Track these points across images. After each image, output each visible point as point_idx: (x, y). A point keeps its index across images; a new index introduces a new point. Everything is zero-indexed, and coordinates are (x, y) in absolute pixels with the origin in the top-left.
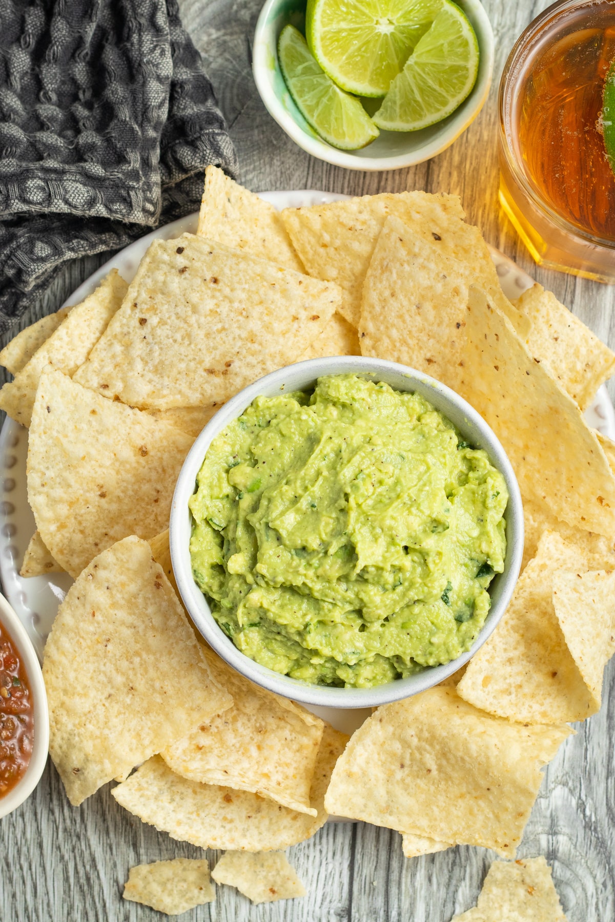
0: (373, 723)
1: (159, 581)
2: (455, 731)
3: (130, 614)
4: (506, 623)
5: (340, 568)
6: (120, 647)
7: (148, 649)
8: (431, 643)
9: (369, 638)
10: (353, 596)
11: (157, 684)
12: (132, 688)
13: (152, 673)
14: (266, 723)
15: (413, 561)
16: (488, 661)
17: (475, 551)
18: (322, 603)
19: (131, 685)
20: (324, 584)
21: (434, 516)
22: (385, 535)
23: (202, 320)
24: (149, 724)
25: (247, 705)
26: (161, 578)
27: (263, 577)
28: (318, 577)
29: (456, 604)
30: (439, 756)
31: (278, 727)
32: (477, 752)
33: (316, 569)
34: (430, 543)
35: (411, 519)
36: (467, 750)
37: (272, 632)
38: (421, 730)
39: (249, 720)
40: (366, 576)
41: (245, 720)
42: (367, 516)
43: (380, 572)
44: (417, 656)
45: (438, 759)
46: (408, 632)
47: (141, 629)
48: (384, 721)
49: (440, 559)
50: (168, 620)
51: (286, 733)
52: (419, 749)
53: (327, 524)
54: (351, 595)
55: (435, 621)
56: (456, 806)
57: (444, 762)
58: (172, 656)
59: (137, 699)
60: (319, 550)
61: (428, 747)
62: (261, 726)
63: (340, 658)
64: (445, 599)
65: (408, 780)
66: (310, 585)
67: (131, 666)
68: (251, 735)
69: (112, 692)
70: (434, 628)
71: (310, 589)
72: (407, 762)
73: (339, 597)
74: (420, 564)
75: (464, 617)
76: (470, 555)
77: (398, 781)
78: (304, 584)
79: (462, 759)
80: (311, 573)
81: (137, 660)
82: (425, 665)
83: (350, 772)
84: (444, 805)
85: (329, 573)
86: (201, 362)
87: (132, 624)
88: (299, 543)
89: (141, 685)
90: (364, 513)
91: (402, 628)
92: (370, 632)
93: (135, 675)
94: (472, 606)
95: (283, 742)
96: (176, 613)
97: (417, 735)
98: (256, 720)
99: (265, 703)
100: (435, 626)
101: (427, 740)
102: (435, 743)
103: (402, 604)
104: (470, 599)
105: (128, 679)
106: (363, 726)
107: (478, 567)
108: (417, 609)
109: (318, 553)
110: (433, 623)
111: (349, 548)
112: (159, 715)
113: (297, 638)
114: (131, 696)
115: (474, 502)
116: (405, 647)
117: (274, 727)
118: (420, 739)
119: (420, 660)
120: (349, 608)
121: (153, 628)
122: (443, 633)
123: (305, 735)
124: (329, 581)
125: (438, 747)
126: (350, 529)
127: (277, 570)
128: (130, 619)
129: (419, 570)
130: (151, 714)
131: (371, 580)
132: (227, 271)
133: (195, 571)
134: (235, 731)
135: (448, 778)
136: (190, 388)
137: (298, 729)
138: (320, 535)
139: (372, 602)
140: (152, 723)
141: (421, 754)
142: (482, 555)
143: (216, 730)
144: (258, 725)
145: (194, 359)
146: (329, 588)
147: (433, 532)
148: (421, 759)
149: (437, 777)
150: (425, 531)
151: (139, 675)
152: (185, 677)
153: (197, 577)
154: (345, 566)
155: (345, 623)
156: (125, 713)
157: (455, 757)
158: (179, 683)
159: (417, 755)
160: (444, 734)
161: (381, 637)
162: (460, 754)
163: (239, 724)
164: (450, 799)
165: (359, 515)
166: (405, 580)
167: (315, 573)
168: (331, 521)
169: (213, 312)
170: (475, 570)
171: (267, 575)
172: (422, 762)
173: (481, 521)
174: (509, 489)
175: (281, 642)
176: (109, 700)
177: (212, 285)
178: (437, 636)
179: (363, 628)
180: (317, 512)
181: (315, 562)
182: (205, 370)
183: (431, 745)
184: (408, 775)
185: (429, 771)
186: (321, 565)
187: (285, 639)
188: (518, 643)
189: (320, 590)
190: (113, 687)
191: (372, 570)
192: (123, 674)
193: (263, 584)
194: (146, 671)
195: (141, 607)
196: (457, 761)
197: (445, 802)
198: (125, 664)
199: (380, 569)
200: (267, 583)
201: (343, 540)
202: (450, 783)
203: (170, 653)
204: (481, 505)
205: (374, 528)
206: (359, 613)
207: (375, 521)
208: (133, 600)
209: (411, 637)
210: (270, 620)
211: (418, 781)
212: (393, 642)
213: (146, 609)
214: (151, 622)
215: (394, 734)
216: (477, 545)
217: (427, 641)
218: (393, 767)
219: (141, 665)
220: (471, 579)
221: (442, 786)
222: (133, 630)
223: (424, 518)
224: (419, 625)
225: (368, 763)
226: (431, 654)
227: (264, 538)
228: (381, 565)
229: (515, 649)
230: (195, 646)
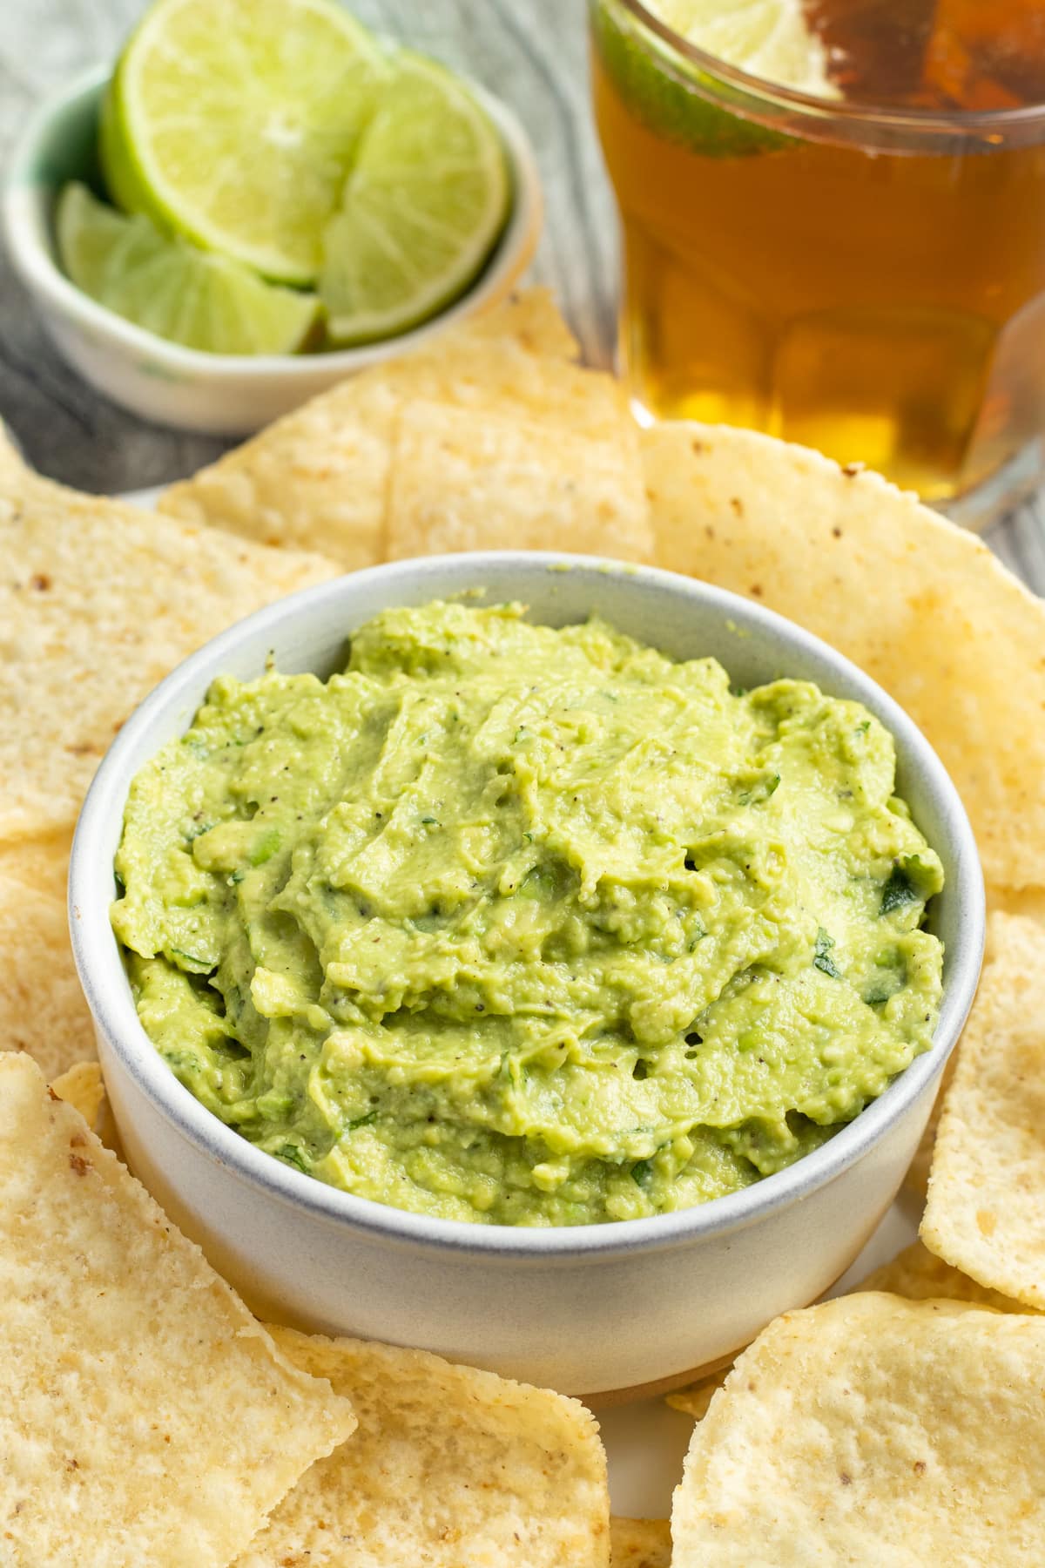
0: (734, 1395)
1: (80, 1153)
2: (953, 1341)
3: (24, 1262)
4: (982, 1109)
5: (542, 917)
6: (18, 1361)
7: (94, 1339)
8: (827, 1064)
9: (667, 1090)
10: (596, 989)
11: (141, 1424)
12: (75, 1463)
13: (119, 1400)
14: (453, 1509)
15: (719, 882)
16: (970, 1182)
17: (857, 857)
18: (520, 1023)
19: (70, 1456)
20: (512, 968)
21: (734, 770)
22: (630, 825)
23: (33, 668)
24: (144, 1543)
25: (390, 1465)
26: (83, 1144)
27: (352, 993)
28: (491, 956)
29: (857, 970)
30: (934, 1422)
31: (487, 1514)
32: (1029, 1366)
33: (482, 937)
34: (744, 825)
35: (678, 783)
36: (1000, 1371)
37: (416, 1121)
38: (866, 1372)
39: (405, 1517)
40: (614, 920)
41: (393, 1516)
42: (570, 792)
43: (645, 897)
44: (802, 1100)
45: (931, 1430)
46: (761, 1054)
47: (62, 1295)
48: (760, 1384)
49: (782, 864)
50: (128, 1247)
51: (513, 1522)
52: (873, 1420)
53: (477, 842)
54: (588, 985)
55: (821, 1015)
56: (1019, 1540)
57: (952, 1433)
58: (161, 1334)
59: (96, 1489)
60: (475, 894)
61: (896, 1408)
62: (440, 1523)
63: (609, 1147)
64: (822, 963)
65: (873, 1507)
66: (480, 975)
67: (59, 1402)
68: (421, 1550)
69: (24, 1494)
70: (821, 1030)
71: (480, 987)
72: (856, 1465)
73: (561, 994)
74: (736, 883)
75: (889, 987)
76: (849, 870)
77: (848, 1517)
78: (461, 980)
79: (997, 1401)
80: (471, 947)
81: (71, 1381)
82: (829, 1119)
83: (718, 1515)
84: (987, 1545)
85: (517, 934)
86: (54, 736)
87: (35, 1284)
88: (420, 895)
89: (97, 1445)
90: (558, 791)
91: (742, 1049)
92: (664, 1075)
93: (75, 1422)
94: (900, 963)
95: (511, 1548)
96: (143, 1226)
97: (857, 1389)
98: (423, 1512)
99: (436, 1450)
100: (824, 1025)
101: (887, 1392)
102: (912, 1391)
103: (725, 976)
104: (886, 952)
105: (57, 1440)
106: (711, 1412)
107: (877, 889)
108: (765, 989)
109: (474, 901)
110: (814, 1021)
111: (548, 868)
112: (164, 1510)
113: (482, 1113)
114: (75, 1487)
115: (815, 762)
116: (765, 1092)
117: (478, 1515)
118: (868, 1395)
119: (814, 1105)
120: (594, 1019)
121: (95, 1278)
122: (847, 1033)
123: (565, 1513)
124: (522, 957)
125: (922, 1398)
126: (538, 830)
127: (382, 965)
128: (24, 1275)
129: (738, 898)
130: (142, 1516)
131: (628, 933)
132: (64, 550)
133: (169, 1055)
134: (376, 1549)
135: (976, 1473)
136: (43, 790)
137: (540, 1501)
138: (466, 866)
139: (646, 980)
140: (151, 1538)
141: (884, 1431)
142: (880, 862)
143: (325, 1559)
144: (432, 1522)
145: (36, 734)
146: (529, 977)
147: (744, 804)
148: (889, 1442)
149: (944, 1479)
150: (723, 811)
151: (86, 1422)
152: (209, 1381)
153: (178, 1063)
154: (553, 909)
155: (594, 1061)
156: (71, 1540)
157: (975, 1402)
158: (198, 1400)
159: (876, 1437)
160: (928, 1357)
161: (697, 1081)
162: (986, 1388)
163: (382, 1531)
164: (1000, 1527)
165: (552, 799)
166: (712, 923)
167: (483, 947)
168: (485, 832)
169: (56, 650)
170: (874, 898)
171: (359, 983)
172: (894, 1452)
173: (849, 795)
174: (887, 724)
175: (443, 1148)
176: (20, 1520)
177: (37, 596)
178: (836, 1042)
179: (641, 1070)
180: (442, 831)
181: (473, 920)
182: (70, 749)
183: (904, 1399)
184: (869, 1496)
185: (919, 1466)
186: (491, 924)
187: (453, 1132)
188: (1027, 1146)
189: (506, 984)
190: (22, 1483)
191: (622, 895)
192: (41, 1434)
193: (356, 1015)
194: (103, 1404)
195: (48, 1233)
196: (983, 1414)
197: (987, 1538)
198: (40, 1404)
199: (643, 889)
200: (366, 1009)
201: (530, 858)
202: (983, 1485)
203: (154, 1328)
204: (836, 762)
205: (595, 817)
206: (622, 1030)
207: (594, 799)
208: (24, 1221)
209: (772, 1066)
210: (399, 1087)
211: (901, 1503)
212: (728, 1086)
213: (65, 1234)
214: (86, 1262)
215: (797, 1405)
216: (858, 842)
217: (816, 1061)
218: (823, 1487)
219: (85, 1390)
220: (873, 919)
221: (967, 1498)
222: (41, 1303)
223: (710, 780)
224: (782, 1032)
225: (754, 1488)
226: (835, 1083)
227: (327, 918)
228: (643, 876)
229: (1025, 1157)
230: (216, 1291)
